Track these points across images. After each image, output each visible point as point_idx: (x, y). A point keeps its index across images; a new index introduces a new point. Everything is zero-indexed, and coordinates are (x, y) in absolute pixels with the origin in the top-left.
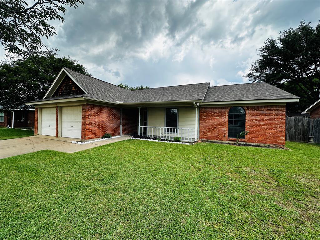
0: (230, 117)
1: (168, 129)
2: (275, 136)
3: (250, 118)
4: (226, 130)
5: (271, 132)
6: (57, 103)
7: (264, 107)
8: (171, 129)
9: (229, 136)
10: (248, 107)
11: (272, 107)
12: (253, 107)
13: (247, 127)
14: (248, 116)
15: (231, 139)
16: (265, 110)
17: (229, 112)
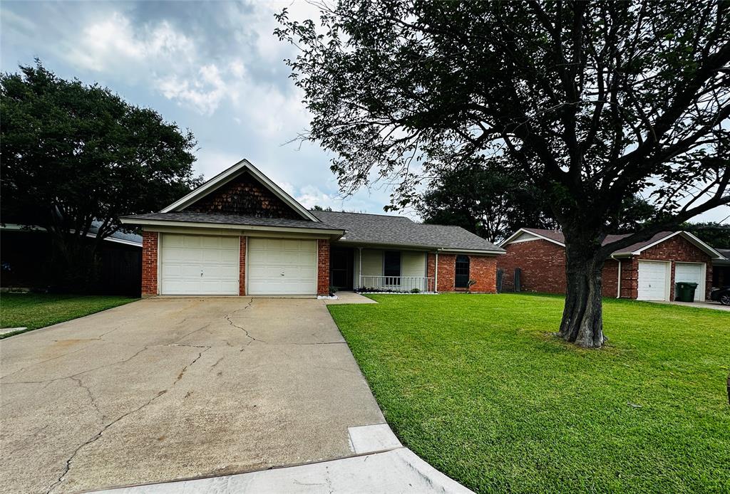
0: (457, 265)
1: (387, 279)
2: (490, 284)
3: (473, 268)
4: (453, 279)
5: (487, 280)
6: (243, 231)
7: (484, 257)
8: (391, 279)
9: (456, 286)
10: (472, 256)
11: (488, 257)
12: (475, 256)
13: (471, 275)
14: (471, 264)
15: (458, 289)
16: (483, 260)
17: (456, 260)
